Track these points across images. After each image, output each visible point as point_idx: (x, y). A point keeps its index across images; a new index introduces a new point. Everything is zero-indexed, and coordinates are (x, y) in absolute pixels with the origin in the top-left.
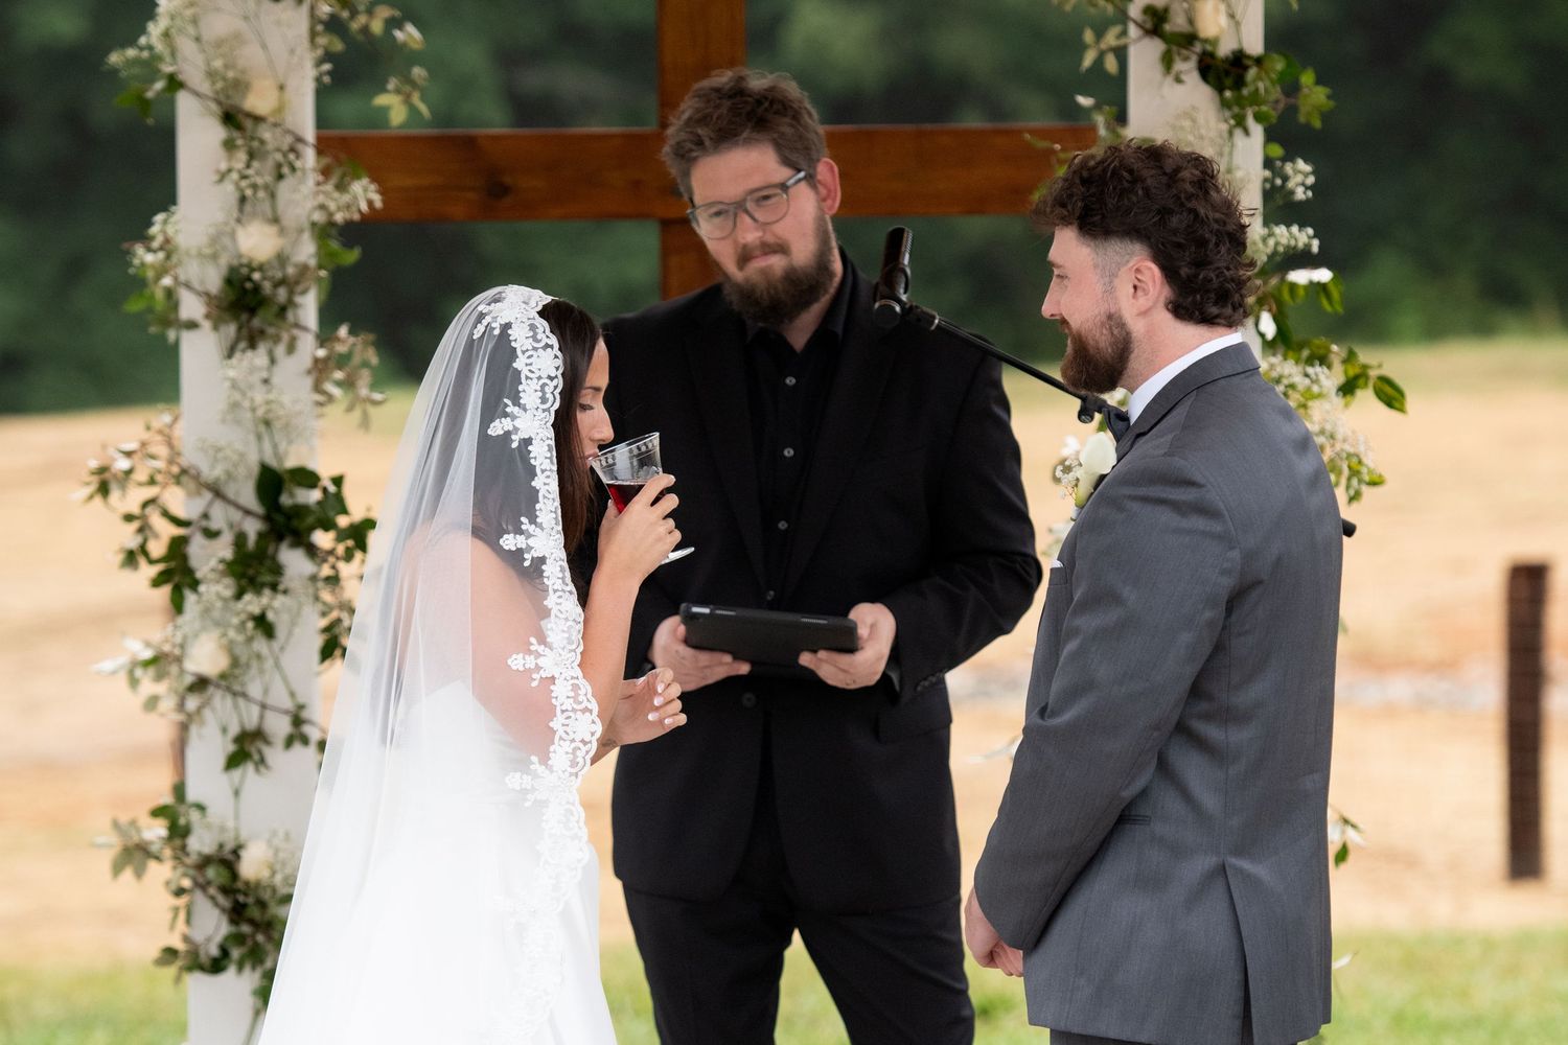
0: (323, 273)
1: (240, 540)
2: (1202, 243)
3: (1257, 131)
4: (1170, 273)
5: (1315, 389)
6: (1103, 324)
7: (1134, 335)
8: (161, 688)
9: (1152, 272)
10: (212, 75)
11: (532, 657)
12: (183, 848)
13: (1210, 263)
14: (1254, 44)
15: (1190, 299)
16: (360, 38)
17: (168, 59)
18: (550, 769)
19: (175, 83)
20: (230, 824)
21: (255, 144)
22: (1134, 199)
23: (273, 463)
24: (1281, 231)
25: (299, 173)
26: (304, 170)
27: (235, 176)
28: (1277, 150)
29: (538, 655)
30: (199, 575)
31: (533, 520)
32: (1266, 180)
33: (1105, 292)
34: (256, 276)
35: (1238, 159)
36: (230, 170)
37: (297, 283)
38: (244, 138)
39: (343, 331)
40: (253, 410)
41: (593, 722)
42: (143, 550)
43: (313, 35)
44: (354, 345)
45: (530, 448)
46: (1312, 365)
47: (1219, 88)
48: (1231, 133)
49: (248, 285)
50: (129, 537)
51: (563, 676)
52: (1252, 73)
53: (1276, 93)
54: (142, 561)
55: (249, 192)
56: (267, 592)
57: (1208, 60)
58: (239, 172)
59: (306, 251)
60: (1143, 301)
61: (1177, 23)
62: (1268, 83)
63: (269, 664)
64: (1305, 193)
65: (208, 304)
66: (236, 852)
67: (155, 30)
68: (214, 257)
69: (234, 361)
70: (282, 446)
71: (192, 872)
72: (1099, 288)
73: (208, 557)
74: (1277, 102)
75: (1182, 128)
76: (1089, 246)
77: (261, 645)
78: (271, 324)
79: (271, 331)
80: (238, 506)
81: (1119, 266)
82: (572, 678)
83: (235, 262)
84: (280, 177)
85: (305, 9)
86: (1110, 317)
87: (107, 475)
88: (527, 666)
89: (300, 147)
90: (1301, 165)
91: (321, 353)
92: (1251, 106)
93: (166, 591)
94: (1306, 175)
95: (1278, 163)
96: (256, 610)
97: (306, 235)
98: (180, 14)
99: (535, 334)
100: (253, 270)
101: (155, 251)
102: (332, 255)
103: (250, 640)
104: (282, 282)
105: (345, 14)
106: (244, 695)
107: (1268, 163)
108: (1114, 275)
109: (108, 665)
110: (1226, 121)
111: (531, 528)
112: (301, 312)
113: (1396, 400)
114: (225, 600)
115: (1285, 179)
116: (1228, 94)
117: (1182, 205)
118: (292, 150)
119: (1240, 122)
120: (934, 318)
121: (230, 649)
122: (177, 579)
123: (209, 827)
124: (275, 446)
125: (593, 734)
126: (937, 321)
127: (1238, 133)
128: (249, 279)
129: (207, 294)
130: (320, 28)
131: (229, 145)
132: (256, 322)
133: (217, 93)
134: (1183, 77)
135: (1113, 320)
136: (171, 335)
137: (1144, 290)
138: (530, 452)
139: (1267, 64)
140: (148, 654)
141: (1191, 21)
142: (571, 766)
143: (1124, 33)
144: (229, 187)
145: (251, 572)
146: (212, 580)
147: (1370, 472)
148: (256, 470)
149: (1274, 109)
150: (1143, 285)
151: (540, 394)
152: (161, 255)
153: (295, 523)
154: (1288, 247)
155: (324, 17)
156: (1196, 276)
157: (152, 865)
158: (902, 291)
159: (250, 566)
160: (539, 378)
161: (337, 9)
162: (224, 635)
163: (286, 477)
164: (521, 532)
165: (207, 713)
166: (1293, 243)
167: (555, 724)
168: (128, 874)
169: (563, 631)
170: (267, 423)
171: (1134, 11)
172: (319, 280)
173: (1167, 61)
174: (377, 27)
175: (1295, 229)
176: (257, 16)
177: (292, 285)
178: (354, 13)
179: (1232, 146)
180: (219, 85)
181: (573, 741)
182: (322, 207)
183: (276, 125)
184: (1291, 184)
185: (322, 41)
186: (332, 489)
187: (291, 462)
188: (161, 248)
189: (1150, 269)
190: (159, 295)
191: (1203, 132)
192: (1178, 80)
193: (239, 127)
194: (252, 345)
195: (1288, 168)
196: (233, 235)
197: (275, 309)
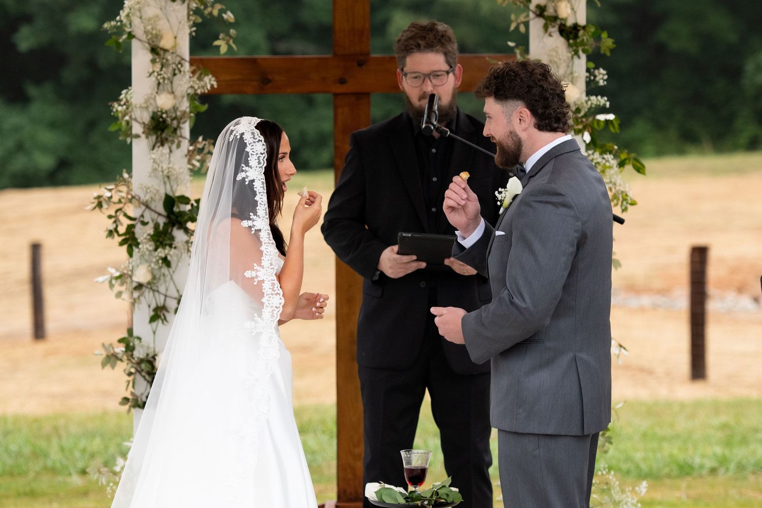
0: (192, 115)
1: (156, 226)
2: (546, 99)
3: (583, 57)
4: (534, 112)
5: (607, 164)
6: (508, 136)
7: (522, 139)
8: (123, 288)
9: (527, 113)
10: (146, 32)
11: (255, 272)
12: (132, 355)
13: (551, 107)
14: (582, 21)
15: (544, 122)
16: (208, 17)
17: (129, 26)
18: (262, 319)
19: (131, 36)
20: (152, 345)
21: (164, 61)
22: (516, 83)
23: (171, 194)
24: (593, 98)
25: (182, 73)
26: (184, 72)
27: (156, 74)
28: (592, 65)
29: (257, 271)
30: (139, 241)
31: (255, 214)
32: (587, 77)
33: (508, 122)
34: (164, 116)
35: (575, 68)
36: (154, 72)
37: (181, 119)
38: (159, 58)
39: (200, 139)
40: (163, 172)
41: (281, 299)
42: (116, 230)
43: (189, 15)
44: (205, 144)
45: (254, 184)
46: (606, 154)
47: (568, 39)
48: (572, 58)
49: (161, 120)
50: (110, 224)
51: (268, 280)
52: (581, 33)
53: (591, 41)
54: (116, 235)
55: (161, 81)
56: (167, 248)
57: (563, 27)
58: (158, 72)
59: (185, 106)
60: (524, 125)
61: (550, 12)
62: (588, 37)
63: (168, 278)
64: (603, 82)
65: (144, 127)
66: (154, 357)
67: (123, 14)
68: (147, 108)
69: (155, 151)
70: (175, 187)
71: (135, 366)
72: (505, 121)
73: (143, 233)
74: (592, 45)
75: (552, 55)
76: (499, 104)
77: (165, 270)
78: (170, 136)
79: (170, 139)
80: (156, 212)
81: (513, 111)
82: (272, 280)
83: (156, 110)
84: (175, 74)
85: (186, 4)
86: (511, 133)
87: (101, 199)
88: (252, 276)
89: (183, 62)
90: (602, 71)
91: (191, 148)
92: (581, 46)
93: (125, 247)
94: (604, 75)
95: (592, 70)
96: (163, 256)
97: (185, 99)
98: (134, 7)
99: (254, 136)
100: (163, 113)
101: (122, 106)
102: (196, 107)
103: (160, 268)
104: (175, 118)
105: (202, 7)
106: (158, 291)
107: (588, 70)
108: (511, 115)
109: (101, 279)
110: (570, 52)
111: (255, 217)
112: (182, 131)
113: (641, 168)
114: (150, 251)
115: (595, 76)
116: (571, 41)
117: (537, 84)
118: (179, 63)
119: (576, 53)
120: (448, 131)
121: (152, 272)
122: (129, 242)
123: (142, 346)
124: (171, 187)
125: (280, 304)
126: (449, 133)
127: (575, 57)
128: (162, 117)
129: (144, 123)
130: (191, 13)
131: (153, 61)
132: (164, 135)
133: (148, 40)
134: (552, 34)
135: (512, 134)
136: (129, 140)
137: (524, 121)
138: (254, 185)
139: (588, 29)
140: (117, 274)
141: (556, 11)
142: (271, 318)
143: (528, 16)
144: (153, 78)
145: (161, 239)
146: (145, 243)
147: (631, 199)
148: (163, 197)
149: (591, 48)
150: (523, 118)
151: (258, 161)
152: (124, 107)
153: (179, 219)
154: (596, 105)
155: (194, 9)
156: (545, 112)
157: (119, 362)
158: (434, 120)
159: (160, 237)
160: (257, 154)
161: (199, 5)
162: (150, 266)
163: (176, 200)
164: (250, 219)
165: (142, 298)
166: (598, 103)
167: (264, 300)
168: (108, 367)
169: (269, 260)
170: (168, 177)
171: (532, 6)
172: (191, 117)
173: (546, 28)
174: (215, 13)
175: (599, 97)
176: (165, 8)
177: (179, 119)
178: (206, 7)
179: (573, 63)
180: (150, 36)
181: (272, 307)
182: (192, 87)
183: (172, 53)
184: (597, 79)
185: (193, 18)
186: (195, 204)
187: (178, 194)
188: (125, 104)
189: (526, 111)
190: (124, 123)
191: (561, 57)
192: (550, 35)
193: (158, 54)
194: (162, 145)
195: (596, 72)
196: (155, 99)
197: (172, 129)
